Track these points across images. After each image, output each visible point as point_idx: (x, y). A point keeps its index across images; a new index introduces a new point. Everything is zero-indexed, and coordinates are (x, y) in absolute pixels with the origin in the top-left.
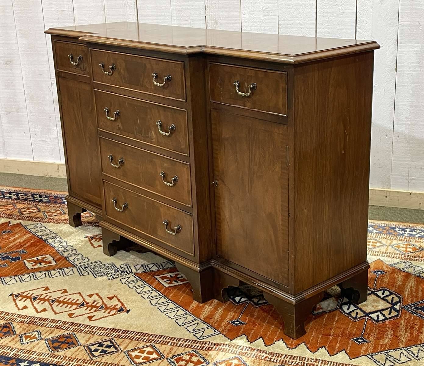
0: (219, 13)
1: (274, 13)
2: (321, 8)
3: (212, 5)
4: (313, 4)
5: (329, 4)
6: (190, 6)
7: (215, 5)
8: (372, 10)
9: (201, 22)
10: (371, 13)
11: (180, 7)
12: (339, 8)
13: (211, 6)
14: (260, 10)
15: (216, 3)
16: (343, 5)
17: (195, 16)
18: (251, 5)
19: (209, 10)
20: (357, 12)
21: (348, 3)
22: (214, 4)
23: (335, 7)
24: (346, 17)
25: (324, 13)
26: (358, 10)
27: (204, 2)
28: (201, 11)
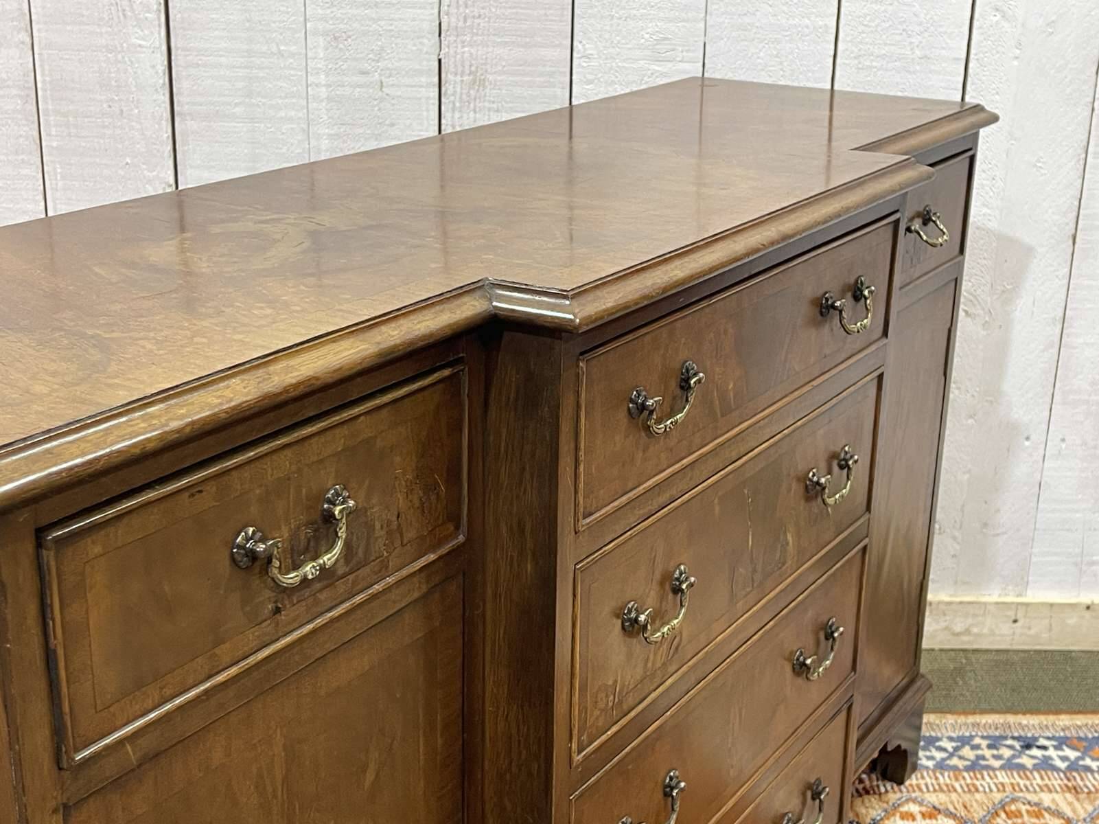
0: (490, 49)
1: (691, 54)
2: (851, 41)
3: (465, 21)
4: (826, 25)
5: (879, 29)
6: (382, 23)
7: (477, 21)
8: (1018, 51)
9: (423, 79)
10: (1016, 63)
11: (342, 26)
12: (911, 43)
13: (461, 24)
14: (643, 41)
15: (480, 16)
16: (926, 34)
17: (400, 59)
18: (612, 25)
19: (452, 38)
20: (972, 56)
21: (941, 26)
22: (474, 17)
23: (898, 38)
24: (931, 72)
25: (862, 60)
26: (973, 51)
27: (436, 11)
28: (425, 41)
